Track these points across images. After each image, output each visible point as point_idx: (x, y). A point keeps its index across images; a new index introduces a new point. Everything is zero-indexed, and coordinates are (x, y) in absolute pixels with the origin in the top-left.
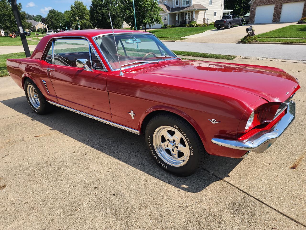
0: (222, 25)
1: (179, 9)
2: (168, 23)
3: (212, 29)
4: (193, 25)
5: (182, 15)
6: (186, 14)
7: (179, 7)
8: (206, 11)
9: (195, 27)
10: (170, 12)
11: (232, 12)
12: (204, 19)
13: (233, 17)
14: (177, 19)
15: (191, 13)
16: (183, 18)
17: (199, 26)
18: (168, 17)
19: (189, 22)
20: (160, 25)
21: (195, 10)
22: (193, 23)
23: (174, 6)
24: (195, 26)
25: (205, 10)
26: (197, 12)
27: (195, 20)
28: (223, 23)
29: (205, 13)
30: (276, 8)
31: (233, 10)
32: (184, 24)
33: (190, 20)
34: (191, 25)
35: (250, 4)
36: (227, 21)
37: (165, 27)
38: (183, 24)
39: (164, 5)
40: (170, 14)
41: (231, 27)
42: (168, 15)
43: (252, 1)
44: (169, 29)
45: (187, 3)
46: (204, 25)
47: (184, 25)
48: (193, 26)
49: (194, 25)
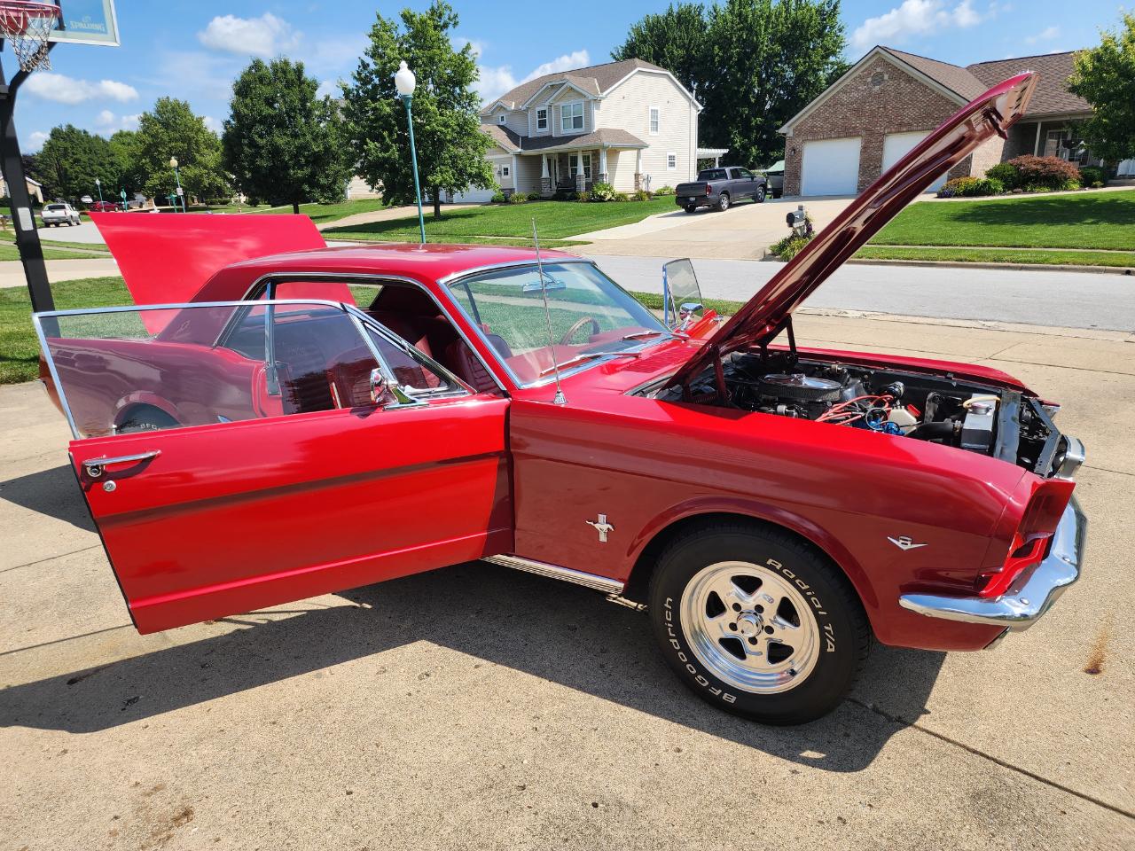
0: (702, 199)
1: (549, 140)
2: (515, 186)
3: (666, 211)
4: (601, 197)
5: (560, 161)
6: (574, 162)
7: (551, 136)
8: (642, 151)
9: (610, 203)
10: (520, 150)
11: (725, 155)
12: (637, 175)
13: (735, 174)
14: (545, 174)
15: (593, 156)
16: (564, 170)
17: (620, 198)
18: (513, 166)
19: (589, 186)
20: (488, 194)
21: (604, 148)
22: (600, 189)
23: (534, 131)
24: (610, 200)
25: (639, 147)
26: (613, 152)
27: (606, 180)
28: (703, 193)
29: (638, 157)
30: (864, 149)
31: (726, 151)
32: (570, 191)
33: (590, 180)
34: (593, 196)
35: (785, 134)
36: (717, 186)
37: (505, 199)
38: (566, 192)
39: (499, 126)
40: (519, 156)
41: (731, 206)
42: (514, 161)
43: (789, 127)
44: (517, 206)
45: (578, 122)
46: (637, 195)
47: (569, 194)
48: (601, 199)
49: (605, 195)
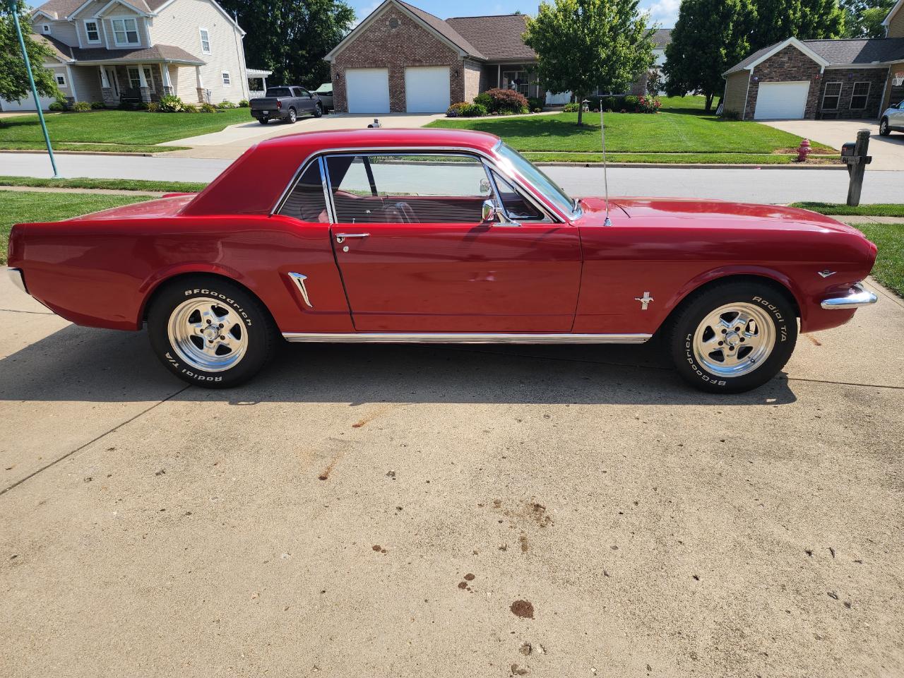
0: (274, 113)
1: (102, 52)
2: (74, 94)
3: (243, 121)
4: (170, 107)
5: (118, 72)
6: (135, 73)
7: (105, 49)
8: (200, 68)
9: (178, 114)
10: (73, 60)
11: (269, 76)
12: (199, 90)
14: (105, 84)
15: (154, 69)
16: (124, 81)
17: (189, 109)
18: (69, 76)
19: (155, 98)
20: (46, 101)
21: (165, 63)
22: (168, 101)
23: (85, 42)
24: (180, 111)
25: (197, 64)
26: (173, 67)
27: (172, 93)
28: (274, 107)
29: (198, 73)
31: (270, 73)
32: (137, 101)
33: (154, 91)
34: (163, 107)
35: (329, 62)
36: (286, 102)
37: (66, 107)
38: (131, 101)
39: (43, 35)
40: (72, 66)
41: (298, 119)
42: (68, 70)
44: (84, 115)
45: (132, 37)
46: (204, 107)
47: (136, 104)
48: (171, 110)
49: (175, 106)
